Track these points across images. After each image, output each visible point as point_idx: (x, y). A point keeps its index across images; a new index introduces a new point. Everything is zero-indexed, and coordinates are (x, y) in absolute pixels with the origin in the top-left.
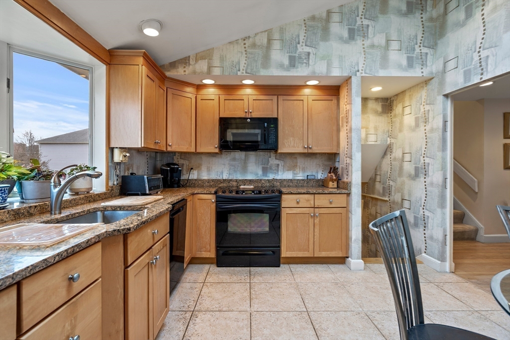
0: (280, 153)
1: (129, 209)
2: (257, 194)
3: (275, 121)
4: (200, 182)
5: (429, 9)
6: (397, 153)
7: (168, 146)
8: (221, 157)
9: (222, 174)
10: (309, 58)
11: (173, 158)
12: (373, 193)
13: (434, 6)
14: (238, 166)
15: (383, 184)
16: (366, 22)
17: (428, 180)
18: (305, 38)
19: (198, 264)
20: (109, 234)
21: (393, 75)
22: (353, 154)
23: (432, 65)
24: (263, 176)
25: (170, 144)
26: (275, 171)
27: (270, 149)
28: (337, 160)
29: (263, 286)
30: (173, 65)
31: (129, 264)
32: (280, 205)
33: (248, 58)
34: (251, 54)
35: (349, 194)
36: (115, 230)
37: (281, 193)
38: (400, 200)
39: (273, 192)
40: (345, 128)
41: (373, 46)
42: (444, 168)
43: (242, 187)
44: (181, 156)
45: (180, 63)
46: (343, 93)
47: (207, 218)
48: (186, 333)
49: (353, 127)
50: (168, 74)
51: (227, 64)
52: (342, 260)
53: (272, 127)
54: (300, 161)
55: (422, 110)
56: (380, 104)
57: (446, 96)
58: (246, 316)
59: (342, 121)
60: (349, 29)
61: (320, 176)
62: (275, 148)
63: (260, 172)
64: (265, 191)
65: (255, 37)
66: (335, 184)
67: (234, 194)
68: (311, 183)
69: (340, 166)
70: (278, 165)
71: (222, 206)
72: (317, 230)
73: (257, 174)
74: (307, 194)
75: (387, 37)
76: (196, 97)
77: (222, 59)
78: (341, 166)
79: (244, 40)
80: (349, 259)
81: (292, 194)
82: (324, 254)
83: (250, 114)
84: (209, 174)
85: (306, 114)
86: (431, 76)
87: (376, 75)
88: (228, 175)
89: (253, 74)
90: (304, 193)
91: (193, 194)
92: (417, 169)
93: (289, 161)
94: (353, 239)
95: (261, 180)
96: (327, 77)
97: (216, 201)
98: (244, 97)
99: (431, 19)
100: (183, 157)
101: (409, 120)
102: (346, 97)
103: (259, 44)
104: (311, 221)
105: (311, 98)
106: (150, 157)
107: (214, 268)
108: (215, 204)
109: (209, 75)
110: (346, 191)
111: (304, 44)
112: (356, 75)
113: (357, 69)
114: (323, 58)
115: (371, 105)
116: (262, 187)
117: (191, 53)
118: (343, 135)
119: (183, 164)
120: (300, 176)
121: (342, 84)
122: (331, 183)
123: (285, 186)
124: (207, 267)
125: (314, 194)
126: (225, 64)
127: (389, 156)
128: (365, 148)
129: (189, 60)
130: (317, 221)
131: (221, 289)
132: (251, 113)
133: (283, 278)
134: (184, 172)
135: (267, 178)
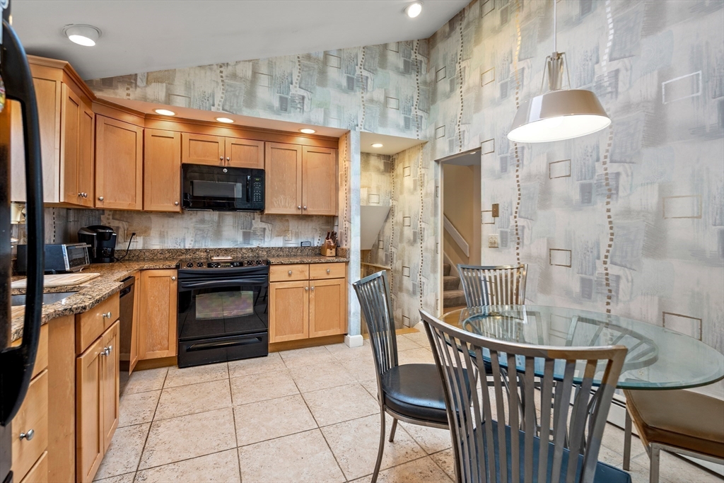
0: (267, 214)
1: (53, 290)
2: (237, 266)
3: (260, 173)
4: (147, 254)
5: (423, 72)
6: (398, 217)
7: (97, 201)
8: (183, 218)
9: (184, 242)
10: (303, 103)
11: (100, 219)
12: (377, 262)
13: (428, 71)
14: (209, 230)
15: (386, 251)
16: (365, 73)
17: (423, 245)
18: (299, 78)
19: (149, 369)
20: (59, 314)
21: (391, 135)
22: (352, 217)
23: (426, 129)
24: (245, 243)
25: (101, 198)
26: (260, 237)
27: (253, 209)
28: (336, 224)
29: (247, 379)
30: (108, 82)
31: (82, 351)
32: (267, 279)
33: (227, 91)
34: (231, 86)
35: (347, 263)
36: (66, 309)
37: (268, 264)
38: (401, 268)
39: (258, 263)
40: (344, 188)
41: (372, 101)
42: (435, 233)
43: (215, 258)
44: (113, 215)
45: (120, 82)
46: (342, 147)
47: (163, 302)
48: (147, 445)
49: (352, 187)
50: (98, 94)
51: (196, 94)
52: (340, 339)
53: (257, 181)
54: (293, 225)
55: (419, 173)
56: (383, 161)
57: (437, 161)
58: (228, 412)
59: (341, 179)
60: (348, 77)
61: (317, 242)
62: (260, 208)
63: (240, 239)
64: (248, 262)
65: (235, 65)
66: (334, 251)
67: (205, 268)
68: (306, 252)
69: (338, 230)
70: (265, 229)
71: (188, 284)
72: (312, 306)
73: (236, 241)
74: (301, 264)
75: (385, 93)
76: (144, 131)
77: (188, 86)
78: (340, 230)
79: (221, 67)
80: (348, 335)
81: (282, 264)
82: (320, 334)
83: (226, 162)
84: (163, 242)
85: (300, 167)
86: (426, 140)
87: (375, 132)
88: (192, 243)
89: (232, 113)
90: (297, 264)
91: (141, 270)
92: (415, 234)
93: (279, 225)
94: (352, 313)
95: (241, 249)
96: (324, 128)
97: (178, 278)
98: (218, 139)
99: (425, 83)
100: (117, 216)
101: (408, 182)
102: (345, 152)
103: (241, 75)
104: (306, 295)
105: (306, 149)
106: (59, 215)
107: (175, 371)
108: (176, 283)
109: (168, 103)
110: (345, 260)
111: (298, 86)
112: (355, 130)
113: (356, 123)
114: (319, 106)
115: (374, 162)
116: (242, 257)
117: (140, 71)
118: (342, 195)
119: (118, 228)
120: (293, 243)
121: (341, 136)
122: (328, 250)
123: (274, 256)
124: (163, 371)
125: (309, 263)
126: (192, 94)
127: (391, 220)
128: (364, 210)
129: (136, 80)
130: (312, 295)
131: (189, 392)
132: (228, 160)
133: (272, 367)
134: (120, 239)
135: (249, 247)
